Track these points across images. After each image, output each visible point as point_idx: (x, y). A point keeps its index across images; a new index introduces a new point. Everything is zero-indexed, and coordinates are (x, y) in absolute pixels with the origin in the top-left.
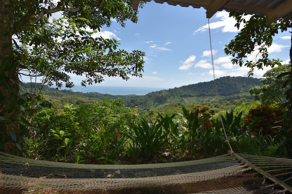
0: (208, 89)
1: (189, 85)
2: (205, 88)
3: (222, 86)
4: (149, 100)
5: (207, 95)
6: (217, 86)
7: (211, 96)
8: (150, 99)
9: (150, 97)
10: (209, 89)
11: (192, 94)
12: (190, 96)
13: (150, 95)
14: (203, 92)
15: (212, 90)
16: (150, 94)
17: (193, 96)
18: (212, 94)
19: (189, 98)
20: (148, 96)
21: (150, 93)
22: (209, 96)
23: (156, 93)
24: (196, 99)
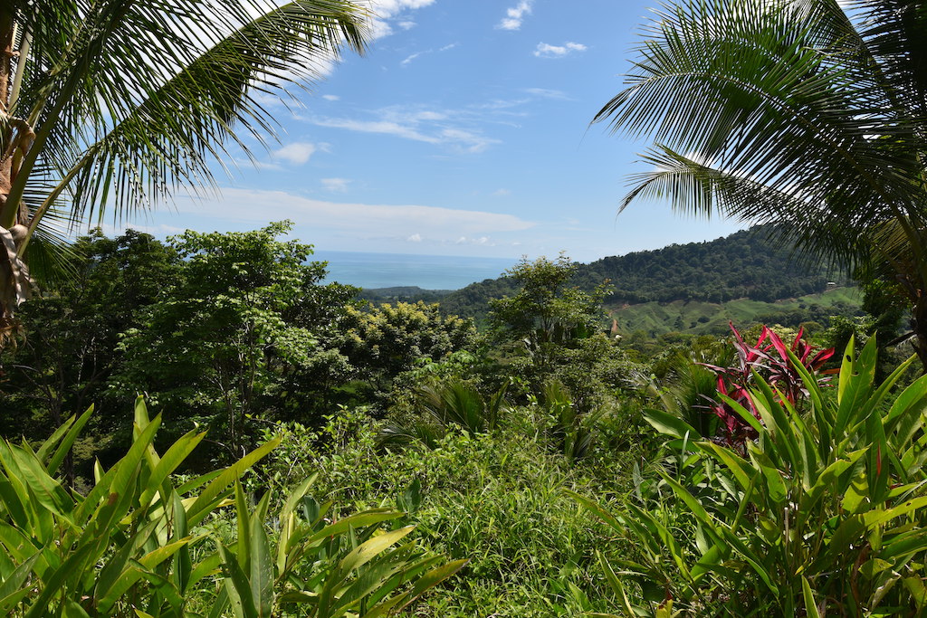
0: (705, 274)
1: (631, 256)
2: (691, 269)
3: (759, 263)
4: (470, 312)
5: (696, 298)
6: (740, 261)
7: (714, 299)
8: (475, 311)
9: (476, 300)
10: (708, 270)
11: (639, 293)
12: (633, 300)
13: (473, 294)
14: (682, 282)
15: (718, 275)
16: (476, 290)
17: (644, 301)
18: (718, 292)
19: (626, 306)
20: (469, 297)
21: (474, 286)
22: (704, 299)
23: (499, 287)
24: (654, 314)
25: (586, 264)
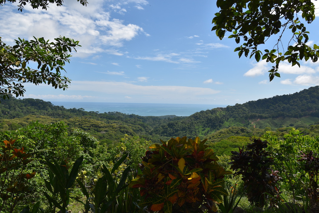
0: (291, 107)
1: (259, 101)
2: (284, 105)
3: (313, 102)
4: (196, 123)
5: (288, 116)
6: (305, 101)
7: (296, 117)
8: (198, 123)
9: (198, 119)
10: (292, 105)
11: (264, 115)
12: (261, 118)
13: (197, 117)
14: (281, 110)
15: (296, 107)
16: (198, 115)
17: (266, 118)
18: (297, 114)
19: (259, 120)
20: (195, 118)
21: (197, 113)
22: (291, 117)
23: (207, 113)
24: (270, 123)
25: (241, 104)
